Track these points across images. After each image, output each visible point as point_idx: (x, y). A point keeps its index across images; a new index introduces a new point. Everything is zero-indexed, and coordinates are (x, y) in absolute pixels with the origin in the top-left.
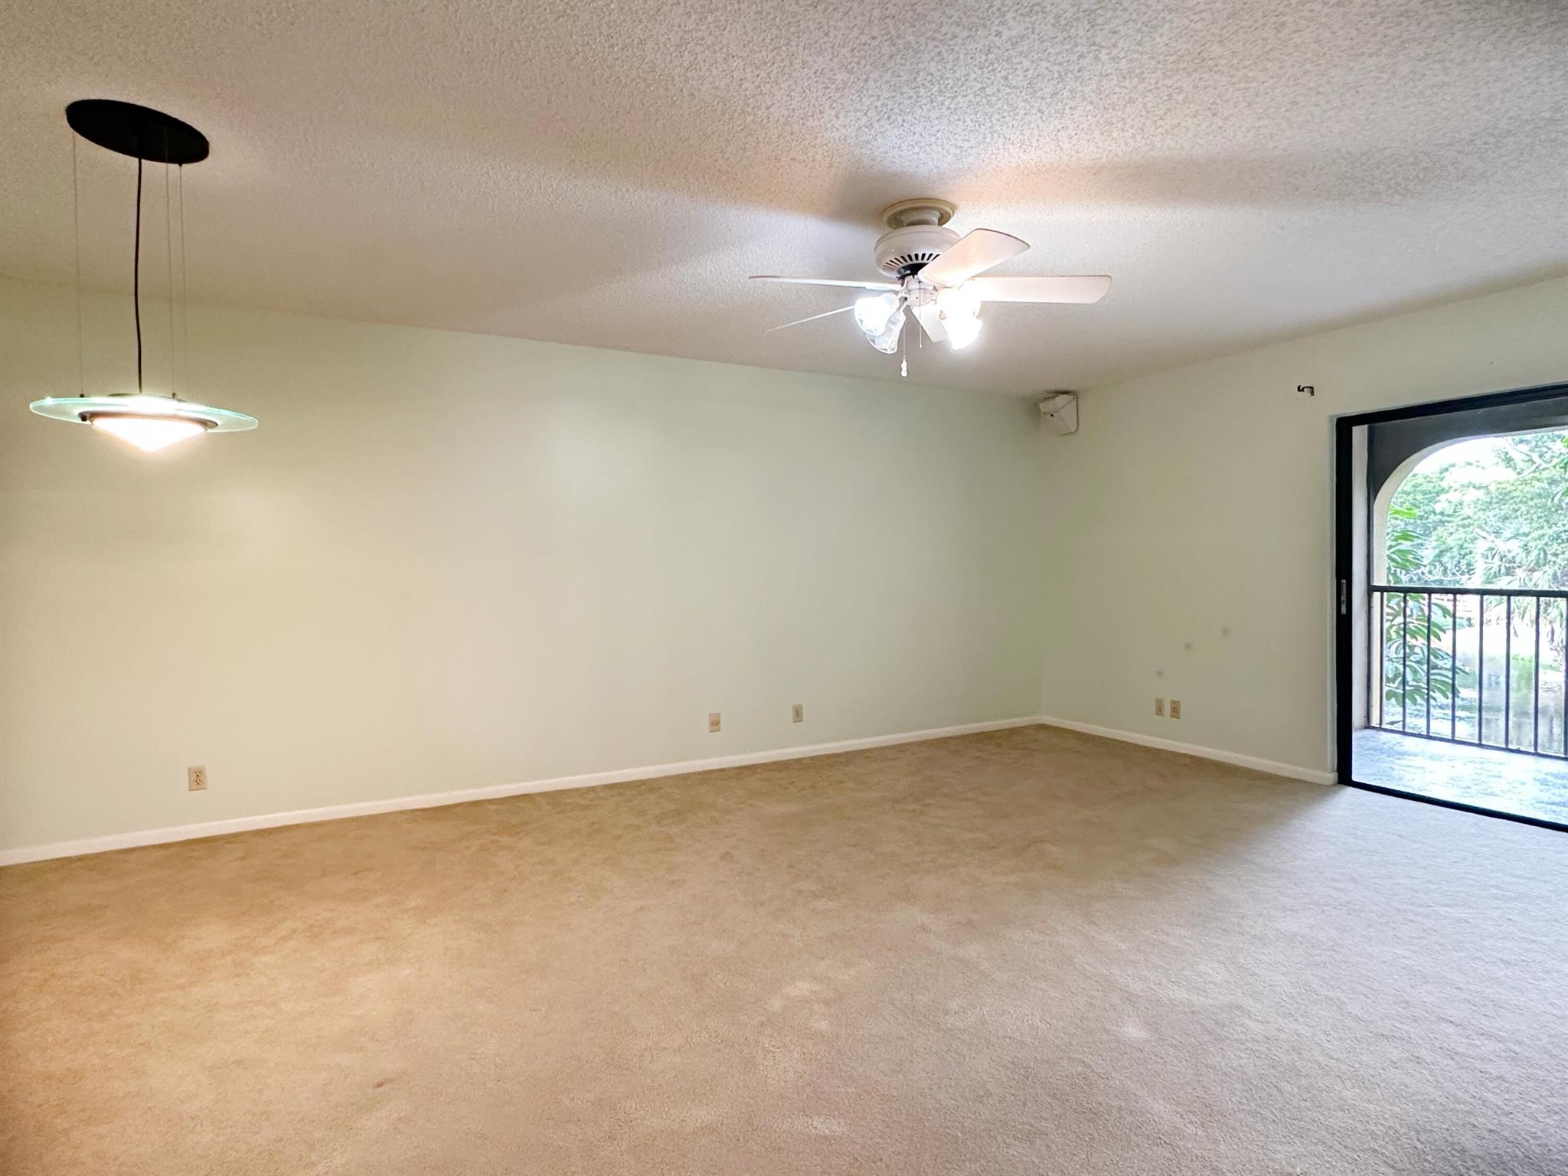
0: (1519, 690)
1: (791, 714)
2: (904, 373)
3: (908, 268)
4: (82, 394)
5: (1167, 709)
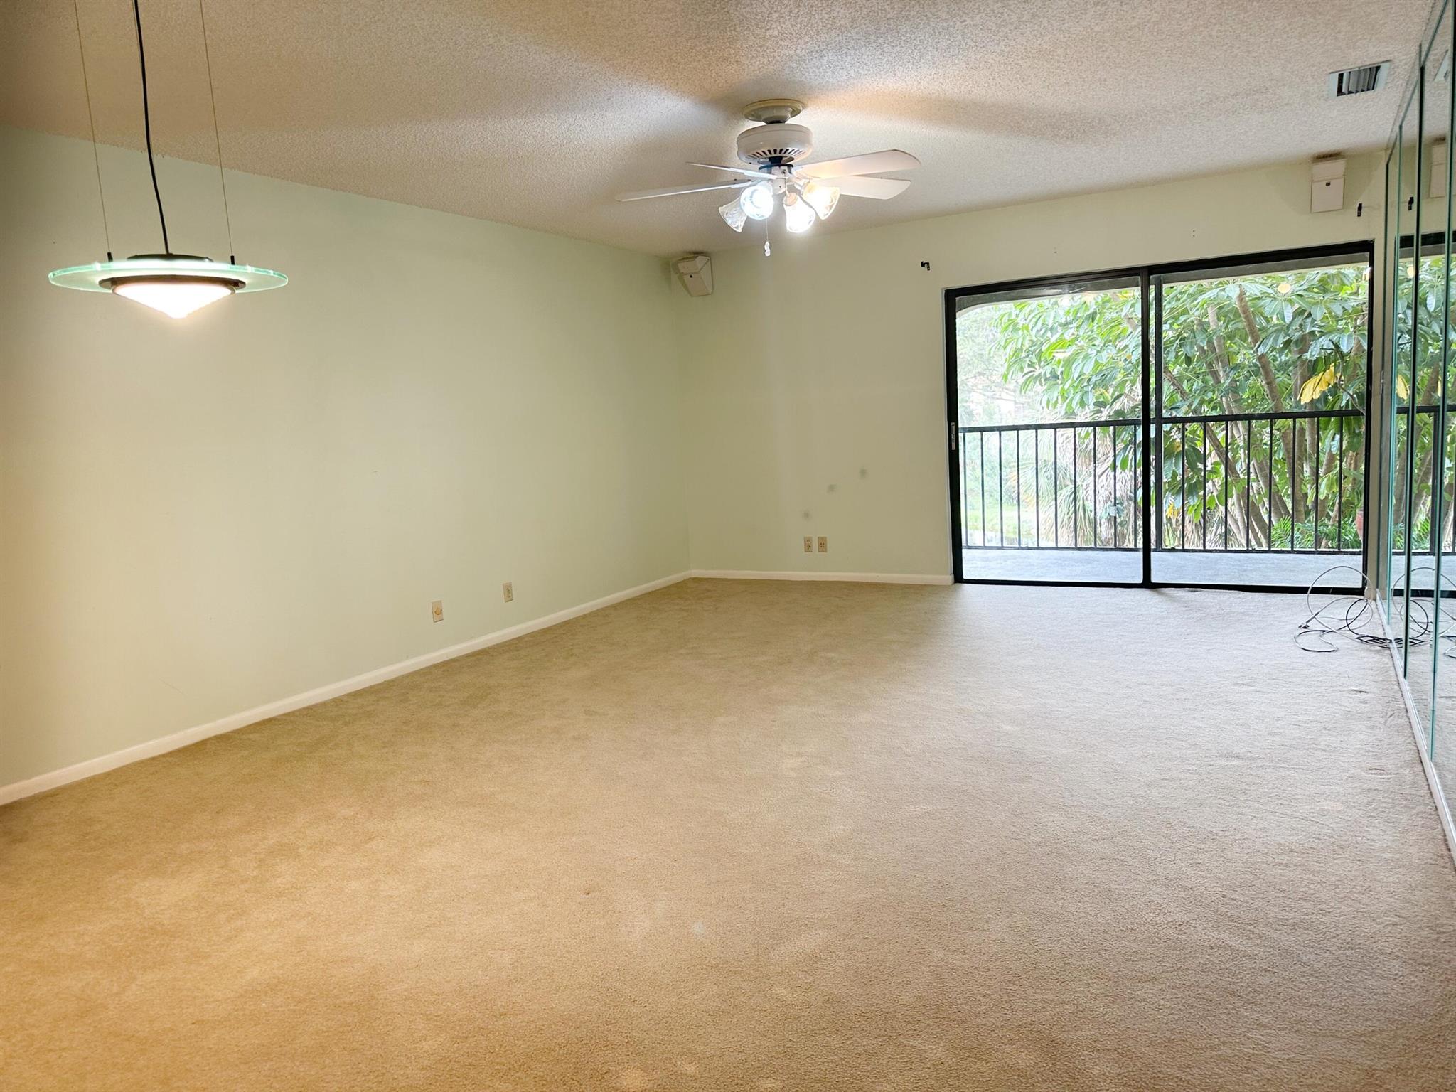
0: (1087, 486)
1: (502, 593)
2: (768, 254)
3: (771, 159)
4: (110, 257)
5: (815, 545)
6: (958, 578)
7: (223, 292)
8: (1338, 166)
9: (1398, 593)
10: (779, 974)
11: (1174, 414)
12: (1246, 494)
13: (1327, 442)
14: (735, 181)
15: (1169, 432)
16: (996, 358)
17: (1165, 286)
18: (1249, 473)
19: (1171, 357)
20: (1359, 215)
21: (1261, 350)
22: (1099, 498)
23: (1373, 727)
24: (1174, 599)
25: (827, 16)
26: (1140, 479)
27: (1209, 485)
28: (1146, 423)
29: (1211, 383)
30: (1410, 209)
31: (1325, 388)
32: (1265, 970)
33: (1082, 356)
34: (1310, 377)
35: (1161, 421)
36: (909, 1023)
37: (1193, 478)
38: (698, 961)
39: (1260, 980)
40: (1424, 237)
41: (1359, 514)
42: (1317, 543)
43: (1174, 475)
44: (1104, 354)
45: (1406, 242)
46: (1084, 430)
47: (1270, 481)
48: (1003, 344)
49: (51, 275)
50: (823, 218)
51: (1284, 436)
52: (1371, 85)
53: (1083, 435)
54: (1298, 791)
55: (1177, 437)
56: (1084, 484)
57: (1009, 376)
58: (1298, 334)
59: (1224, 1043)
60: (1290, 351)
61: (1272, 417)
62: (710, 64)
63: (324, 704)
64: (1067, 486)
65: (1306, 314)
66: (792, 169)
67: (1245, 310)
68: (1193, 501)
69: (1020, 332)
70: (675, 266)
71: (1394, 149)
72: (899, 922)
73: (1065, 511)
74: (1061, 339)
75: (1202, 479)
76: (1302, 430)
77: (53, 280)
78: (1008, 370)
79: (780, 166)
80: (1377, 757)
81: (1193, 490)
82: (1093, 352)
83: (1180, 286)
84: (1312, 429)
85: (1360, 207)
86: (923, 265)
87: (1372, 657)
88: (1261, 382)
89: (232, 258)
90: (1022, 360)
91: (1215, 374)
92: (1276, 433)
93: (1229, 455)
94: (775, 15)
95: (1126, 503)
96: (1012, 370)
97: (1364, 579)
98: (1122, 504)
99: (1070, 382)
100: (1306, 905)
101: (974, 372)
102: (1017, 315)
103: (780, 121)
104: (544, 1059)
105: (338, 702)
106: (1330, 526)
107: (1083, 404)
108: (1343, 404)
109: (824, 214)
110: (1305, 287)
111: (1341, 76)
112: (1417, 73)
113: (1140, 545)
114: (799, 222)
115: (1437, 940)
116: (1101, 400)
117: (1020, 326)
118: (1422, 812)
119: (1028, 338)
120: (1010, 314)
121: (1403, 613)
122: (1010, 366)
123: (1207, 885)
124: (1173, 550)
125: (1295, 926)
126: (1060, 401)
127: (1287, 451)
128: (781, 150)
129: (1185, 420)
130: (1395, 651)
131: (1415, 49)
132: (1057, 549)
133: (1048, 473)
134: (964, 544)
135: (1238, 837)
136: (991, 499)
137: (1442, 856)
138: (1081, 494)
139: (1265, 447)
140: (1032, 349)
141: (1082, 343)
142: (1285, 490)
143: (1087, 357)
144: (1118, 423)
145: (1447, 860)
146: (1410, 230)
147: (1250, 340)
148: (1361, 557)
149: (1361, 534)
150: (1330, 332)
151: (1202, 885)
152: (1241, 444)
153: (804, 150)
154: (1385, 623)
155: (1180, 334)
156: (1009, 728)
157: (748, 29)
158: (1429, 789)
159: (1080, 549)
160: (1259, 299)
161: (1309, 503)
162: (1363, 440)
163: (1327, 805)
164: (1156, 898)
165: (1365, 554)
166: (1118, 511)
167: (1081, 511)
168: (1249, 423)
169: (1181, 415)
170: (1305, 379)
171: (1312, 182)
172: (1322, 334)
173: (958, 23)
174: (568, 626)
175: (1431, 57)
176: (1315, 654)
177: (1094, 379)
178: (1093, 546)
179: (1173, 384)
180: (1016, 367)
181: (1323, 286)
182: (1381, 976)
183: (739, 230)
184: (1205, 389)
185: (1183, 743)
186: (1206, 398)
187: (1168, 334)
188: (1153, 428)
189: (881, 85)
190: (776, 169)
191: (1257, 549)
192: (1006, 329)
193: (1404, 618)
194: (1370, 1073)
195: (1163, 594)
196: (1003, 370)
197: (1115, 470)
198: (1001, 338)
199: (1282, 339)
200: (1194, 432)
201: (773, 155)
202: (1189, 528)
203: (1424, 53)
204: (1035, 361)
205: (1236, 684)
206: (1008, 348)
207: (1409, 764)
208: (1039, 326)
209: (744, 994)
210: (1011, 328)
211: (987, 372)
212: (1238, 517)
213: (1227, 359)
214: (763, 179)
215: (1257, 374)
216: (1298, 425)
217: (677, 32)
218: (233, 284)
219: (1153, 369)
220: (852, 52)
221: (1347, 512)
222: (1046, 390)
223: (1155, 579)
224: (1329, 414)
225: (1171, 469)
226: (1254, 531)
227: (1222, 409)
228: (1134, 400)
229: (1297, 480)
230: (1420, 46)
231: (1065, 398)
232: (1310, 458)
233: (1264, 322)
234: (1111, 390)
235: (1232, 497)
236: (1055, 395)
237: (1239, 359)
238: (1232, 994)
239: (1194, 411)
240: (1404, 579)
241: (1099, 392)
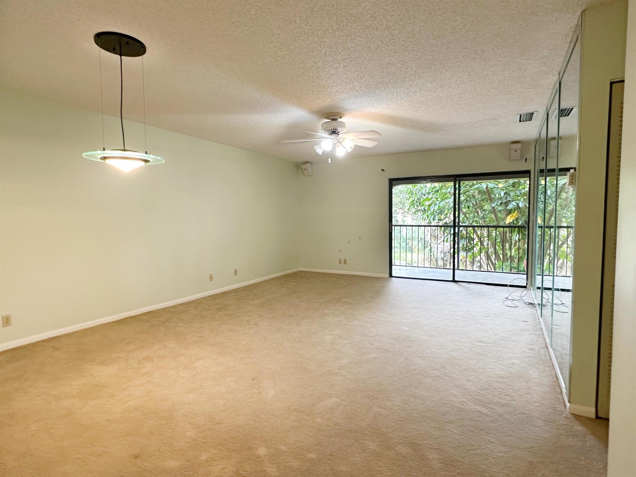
1: (233, 272)
2: (330, 162)
3: (332, 132)
4: (104, 149)
5: (342, 261)
6: (391, 276)
7: (143, 163)
8: (519, 146)
9: (539, 288)
10: (319, 413)
11: (464, 224)
12: (487, 253)
13: (514, 237)
14: (320, 138)
15: (462, 230)
16: (406, 203)
17: (462, 182)
18: (488, 245)
19: (463, 206)
20: (526, 162)
21: (493, 205)
22: (438, 251)
23: (531, 334)
24: (463, 286)
25: (352, 86)
26: (452, 246)
27: (475, 249)
28: (454, 227)
29: (476, 215)
30: (543, 160)
31: (514, 219)
32: (493, 421)
33: (434, 204)
34: (509, 215)
35: (459, 226)
36: (364, 434)
37: (469, 246)
38: (290, 407)
39: (491, 425)
40: (548, 170)
41: (525, 261)
42: (511, 270)
43: (464, 245)
44: (441, 204)
45: (542, 171)
46: (434, 228)
47: (495, 249)
48: (408, 198)
49: (83, 154)
50: (349, 151)
51: (500, 234)
52: (530, 119)
53: (434, 230)
54: (504, 355)
55: (464, 232)
56: (434, 246)
57: (410, 209)
58: (505, 201)
59: (478, 448)
60: (502, 206)
61: (496, 227)
62: (313, 100)
63: (169, 307)
64: (428, 247)
65: (508, 194)
66: (339, 135)
67: (488, 191)
68: (470, 254)
69: (414, 195)
70: (300, 166)
71: (537, 141)
72: (362, 396)
73: (427, 255)
74: (427, 198)
75: (472, 247)
76: (506, 232)
77: (84, 156)
78: (410, 207)
79: (335, 134)
80: (532, 345)
81: (470, 250)
82: (437, 203)
83: (467, 183)
84: (509, 232)
85: (526, 159)
86: (382, 170)
87: (529, 310)
88: (493, 216)
89: (146, 152)
90: (414, 204)
91: (477, 212)
92: (498, 233)
93: (482, 239)
94: (335, 84)
95: (447, 254)
96: (411, 207)
97: (527, 282)
98: (446, 254)
99: (430, 212)
100: (507, 397)
101: (399, 207)
102: (413, 189)
103: (336, 120)
104: (230, 441)
105: (174, 307)
106: (515, 265)
107: (434, 219)
108: (520, 224)
109: (349, 150)
110: (508, 185)
111: (521, 115)
112: (546, 116)
113: (452, 267)
114: (341, 153)
115: (554, 413)
116: (440, 218)
117: (414, 193)
118: (548, 365)
119: (416, 197)
120: (411, 189)
121: (540, 295)
122: (410, 206)
123: (472, 388)
124: (462, 270)
125: (504, 405)
126: (426, 218)
127: (501, 239)
128: (336, 129)
129: (467, 226)
130: (538, 308)
131: (545, 108)
132: (424, 267)
133: (422, 243)
134: (393, 264)
135: (484, 371)
136: (403, 250)
137: (555, 382)
138: (433, 250)
139: (493, 237)
140: (417, 201)
141: (434, 199)
142: (500, 252)
143: (436, 204)
144: (446, 226)
145: (557, 383)
146: (543, 167)
147: (489, 201)
148: (526, 276)
149: (526, 267)
150: (516, 200)
151: (471, 388)
152: (486, 236)
153: (343, 129)
154: (534, 298)
155: (466, 198)
156: (405, 328)
157: (326, 89)
158: (550, 357)
159: (432, 268)
160: (492, 188)
161: (508, 257)
162: (527, 237)
163: (514, 361)
164: (454, 392)
165: (527, 274)
166: (445, 256)
167: (433, 256)
168: (489, 229)
169: (466, 225)
170: (507, 215)
171: (510, 150)
172: (513, 201)
173: (395, 91)
174: (256, 285)
175: (550, 111)
176: (510, 307)
177: (438, 211)
178: (436, 267)
179: (464, 215)
180: (412, 206)
181: (513, 185)
182: (534, 426)
183: (321, 154)
184: (474, 217)
185: (465, 336)
186: (475, 220)
187: (462, 198)
188: (457, 228)
189: (369, 110)
190: (334, 135)
191: (491, 271)
192: (409, 193)
193: (541, 297)
194: (531, 463)
195: (459, 284)
196: (408, 207)
197: (444, 242)
198: (408, 196)
199: (500, 202)
200: (470, 231)
201: (333, 130)
202: (468, 263)
203: (548, 109)
204: (418, 204)
205: (483, 317)
206: (410, 200)
207: (543, 348)
208: (420, 193)
209: (305, 420)
210: (411, 193)
211: (403, 208)
212: (484, 260)
213: (481, 208)
214: (330, 138)
215: (491, 213)
216: (505, 230)
217: (302, 88)
218: (146, 161)
219: (457, 210)
220: (360, 98)
221: (521, 261)
222: (422, 214)
223: (456, 279)
224: (515, 227)
225: (462, 243)
226: (490, 266)
227: (480, 224)
228: (450, 219)
229: (504, 249)
230: (547, 107)
231: (428, 217)
232: (509, 241)
233: (494, 196)
234: (443, 215)
235: (482, 253)
236: (425, 216)
237: (485, 208)
238: (481, 429)
239: (470, 224)
240: (541, 283)
241: (439, 216)
